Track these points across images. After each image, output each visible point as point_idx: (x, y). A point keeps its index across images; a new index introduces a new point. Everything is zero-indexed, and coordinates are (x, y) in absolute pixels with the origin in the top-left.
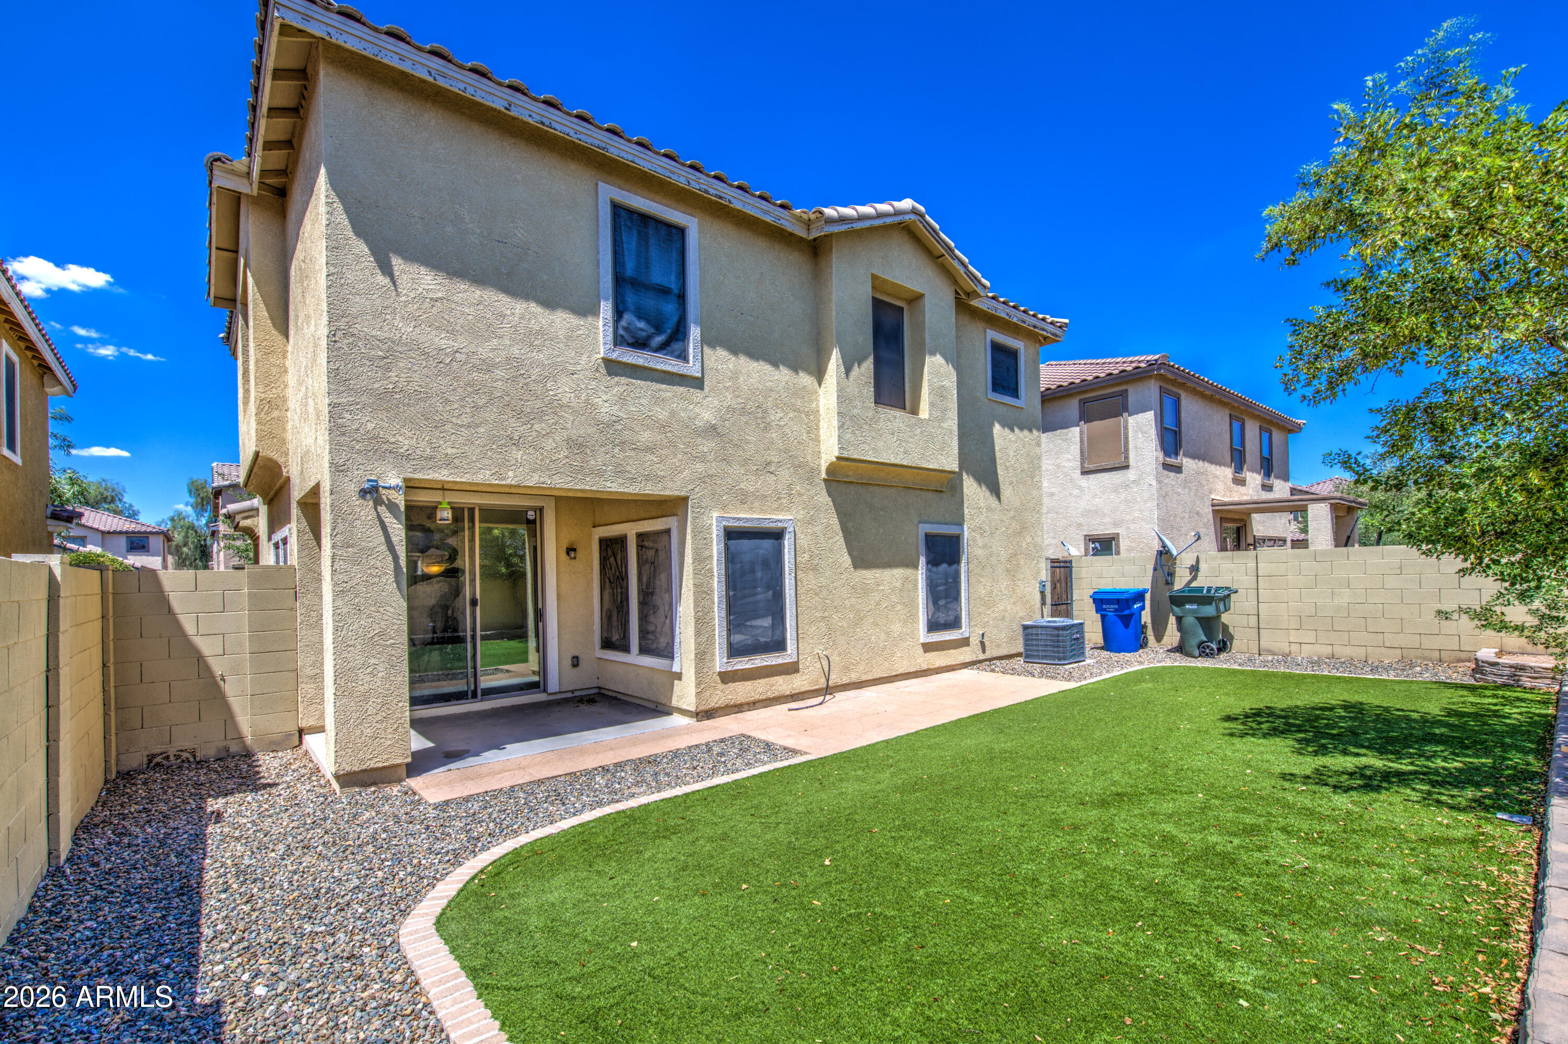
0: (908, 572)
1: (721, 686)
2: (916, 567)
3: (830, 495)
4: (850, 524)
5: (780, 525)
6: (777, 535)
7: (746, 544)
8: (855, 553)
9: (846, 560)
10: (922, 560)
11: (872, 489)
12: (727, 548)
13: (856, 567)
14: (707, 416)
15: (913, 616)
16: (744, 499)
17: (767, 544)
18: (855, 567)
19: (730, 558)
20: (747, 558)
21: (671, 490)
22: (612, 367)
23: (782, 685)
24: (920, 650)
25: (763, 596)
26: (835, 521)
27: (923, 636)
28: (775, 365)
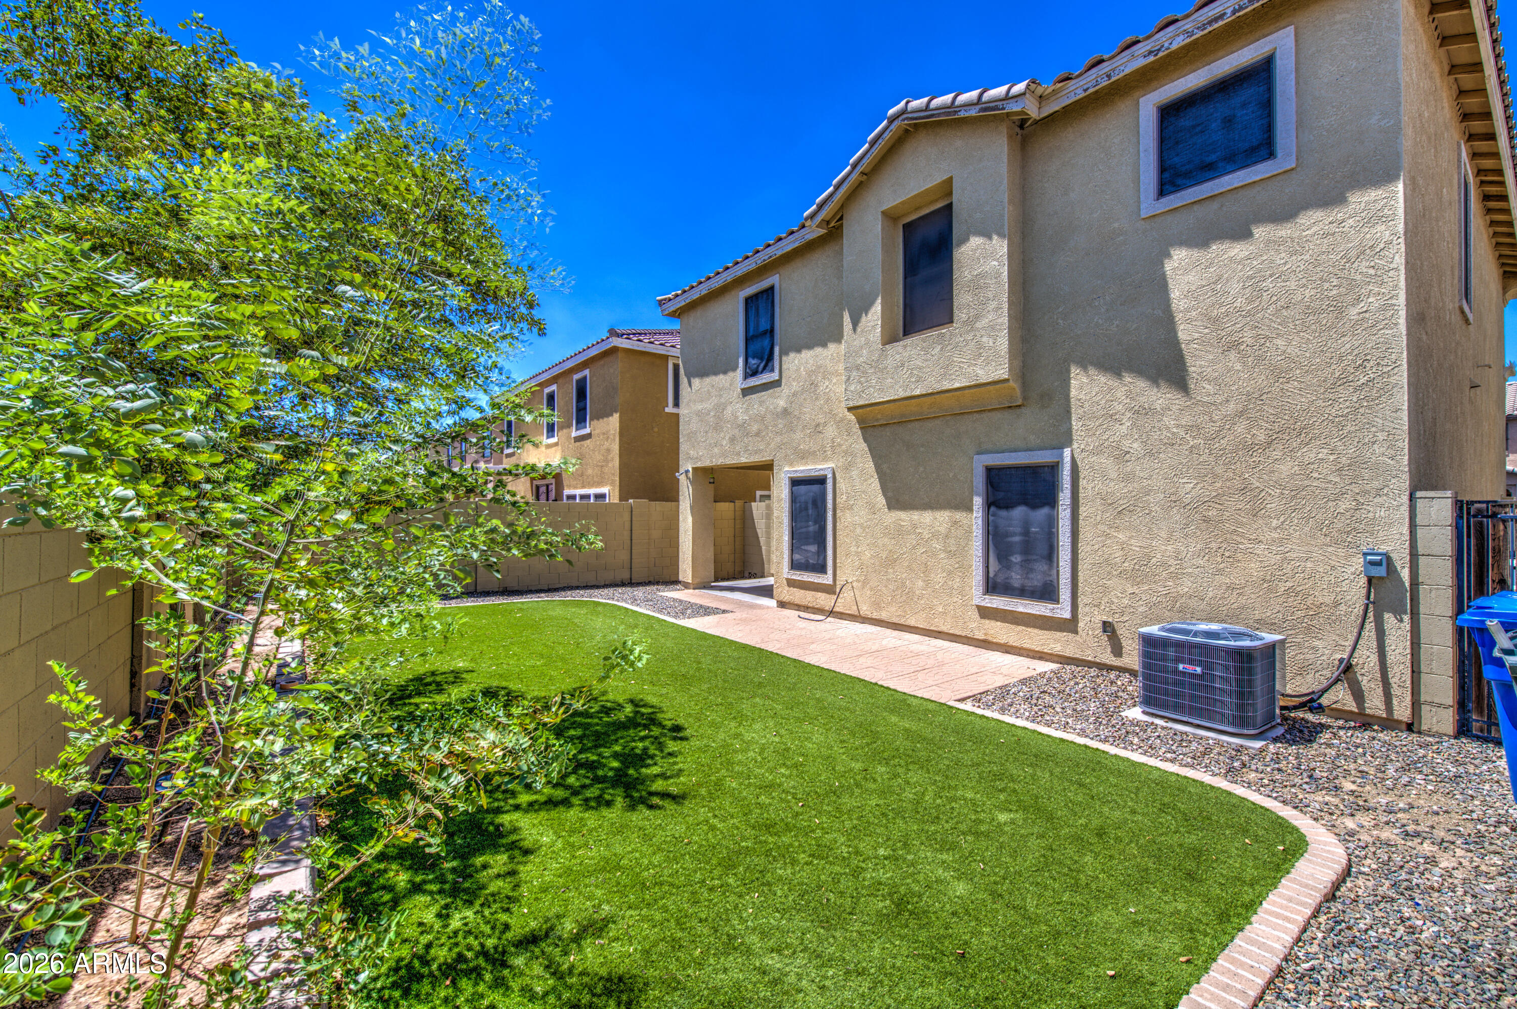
0: (959, 515)
1: (787, 588)
2: (970, 509)
3: (865, 440)
4: (885, 466)
5: (822, 473)
6: (821, 481)
7: (803, 489)
8: (890, 494)
9: (881, 500)
10: (978, 502)
11: (910, 426)
12: (792, 493)
13: (891, 507)
14: (782, 403)
15: (964, 569)
16: (804, 456)
17: (815, 488)
18: (889, 508)
19: (794, 499)
20: (803, 499)
21: (764, 457)
22: (746, 392)
23: (823, 600)
24: (976, 615)
25: (812, 528)
26: (870, 466)
27: (978, 597)
28: (824, 345)
